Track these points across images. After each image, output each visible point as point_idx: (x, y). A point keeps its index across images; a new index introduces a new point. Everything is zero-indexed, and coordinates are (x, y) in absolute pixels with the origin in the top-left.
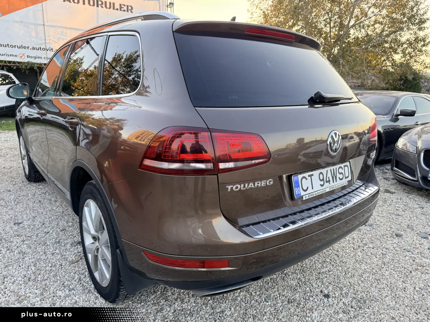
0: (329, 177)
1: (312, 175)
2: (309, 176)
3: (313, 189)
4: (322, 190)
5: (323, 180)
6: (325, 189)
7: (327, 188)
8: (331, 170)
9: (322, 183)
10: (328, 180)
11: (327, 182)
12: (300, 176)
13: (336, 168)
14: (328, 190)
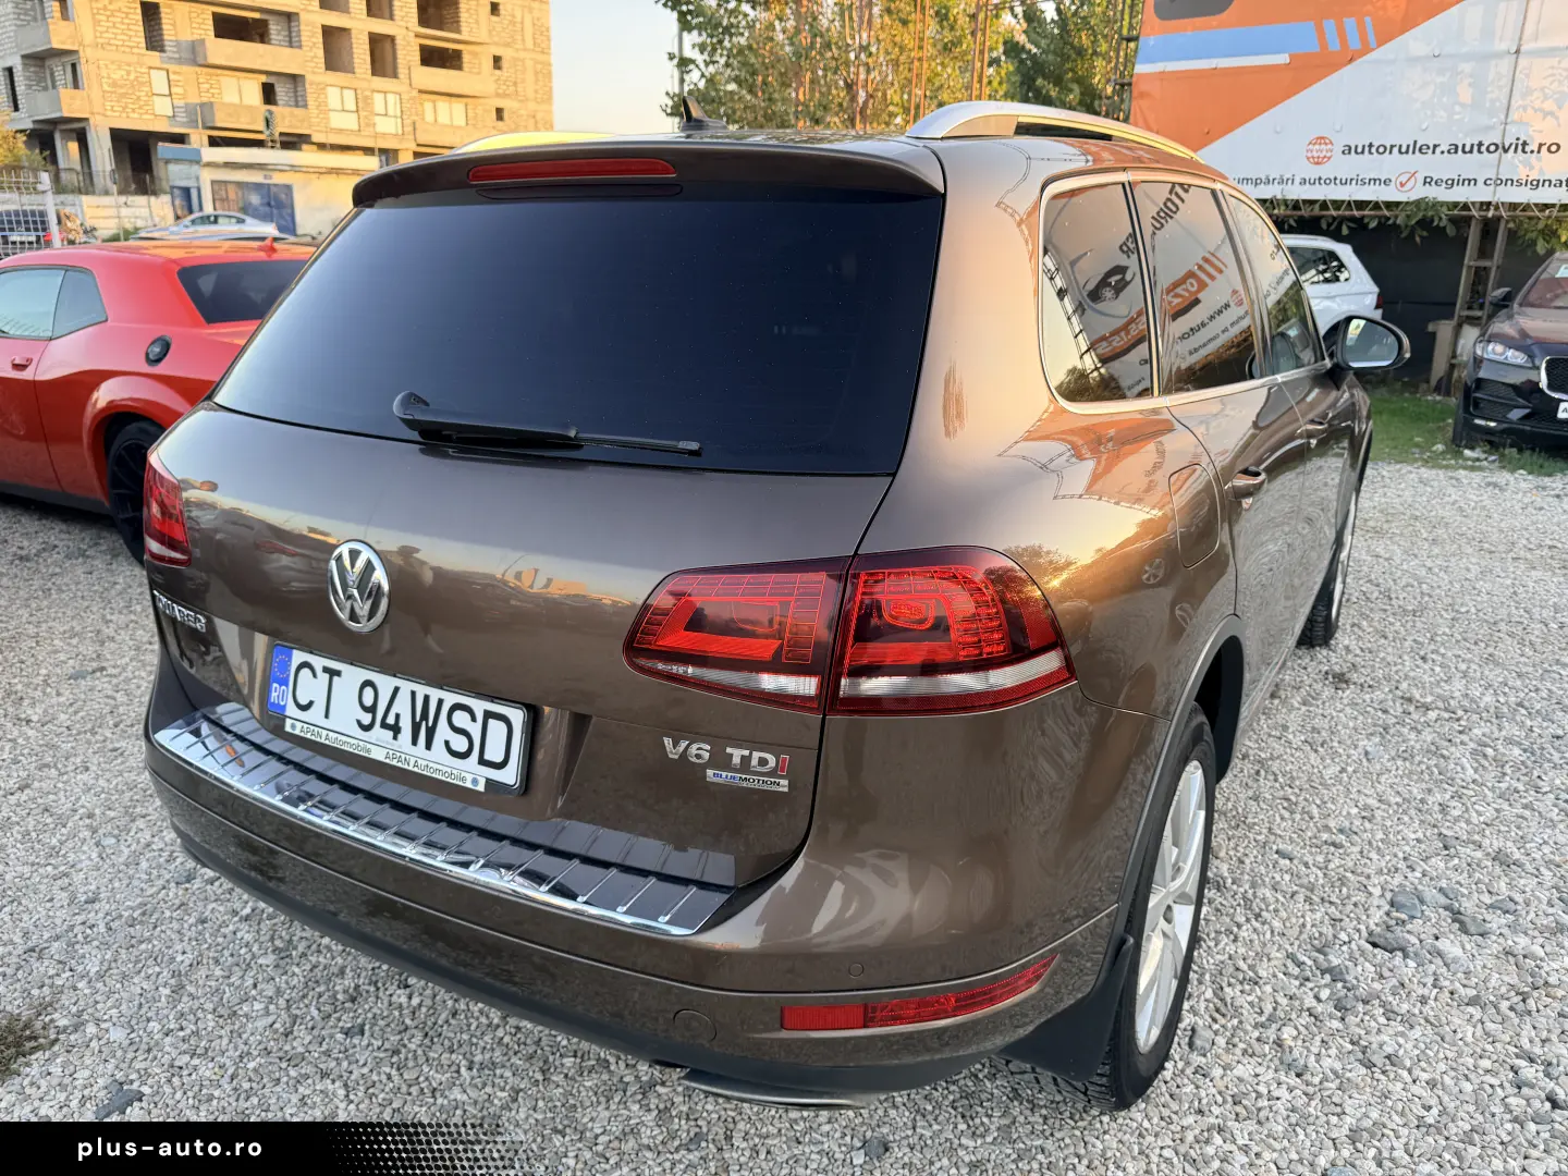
0: (398, 716)
1: (338, 673)
2: (326, 670)
3: (327, 716)
4: (355, 742)
5: (372, 710)
6: (369, 746)
7: (378, 746)
8: (413, 694)
9: (366, 719)
10: (391, 720)
11: (384, 725)
12: (298, 657)
13: (440, 702)
14: (378, 754)
